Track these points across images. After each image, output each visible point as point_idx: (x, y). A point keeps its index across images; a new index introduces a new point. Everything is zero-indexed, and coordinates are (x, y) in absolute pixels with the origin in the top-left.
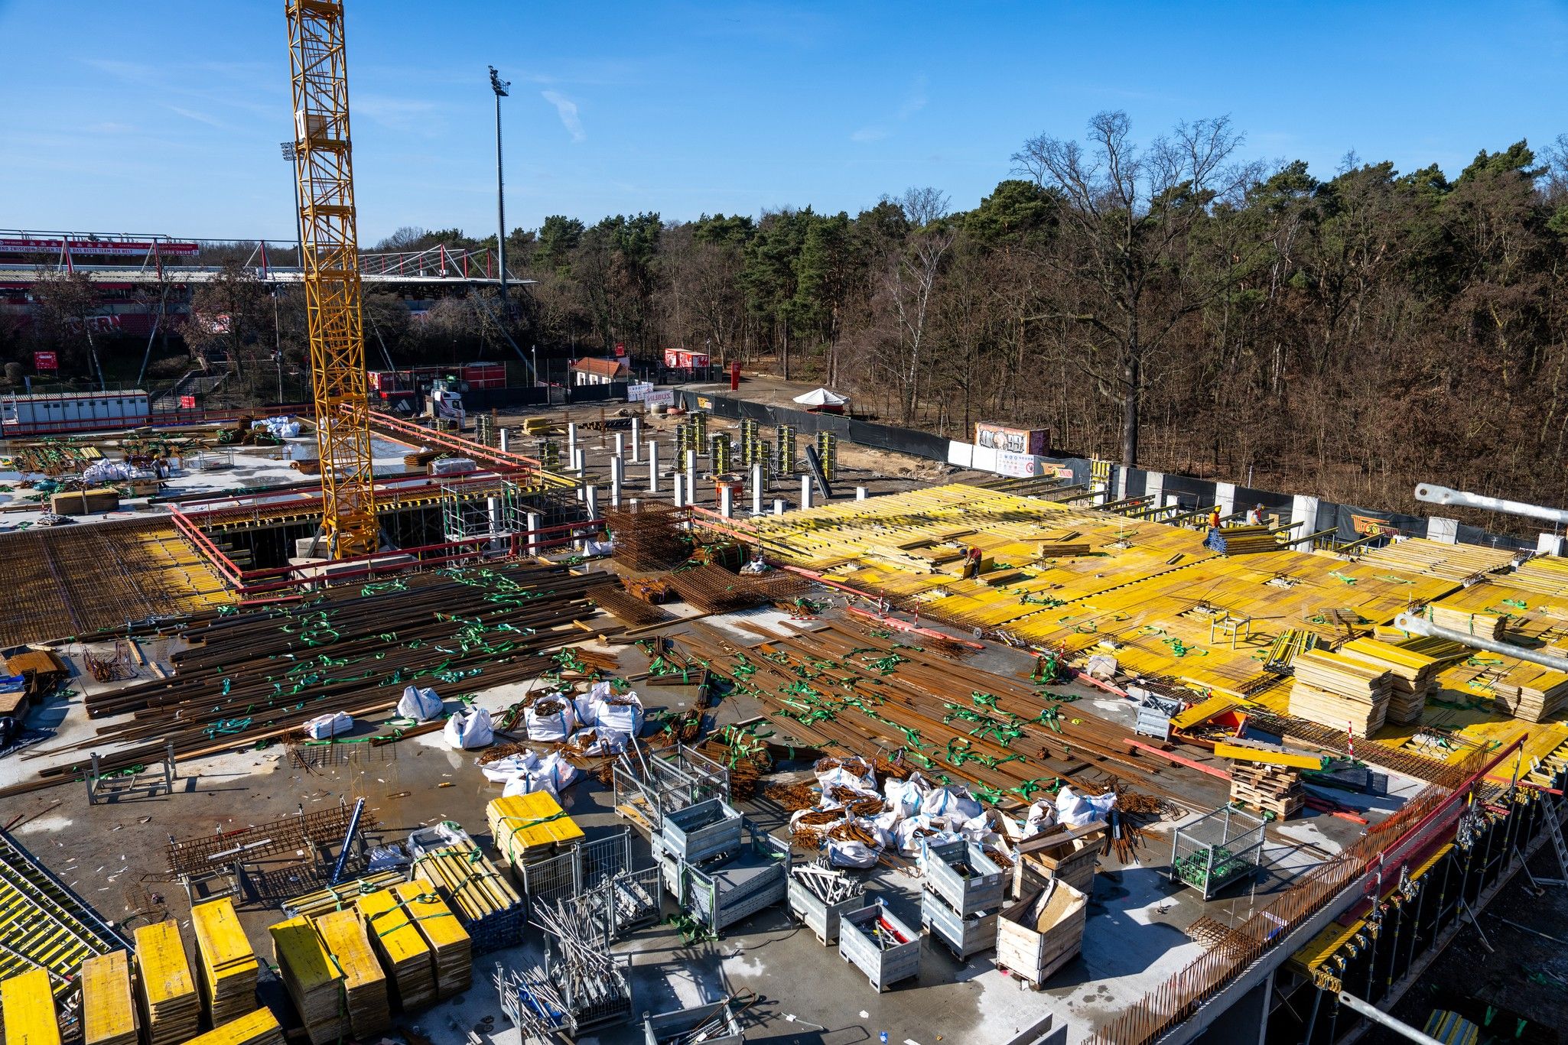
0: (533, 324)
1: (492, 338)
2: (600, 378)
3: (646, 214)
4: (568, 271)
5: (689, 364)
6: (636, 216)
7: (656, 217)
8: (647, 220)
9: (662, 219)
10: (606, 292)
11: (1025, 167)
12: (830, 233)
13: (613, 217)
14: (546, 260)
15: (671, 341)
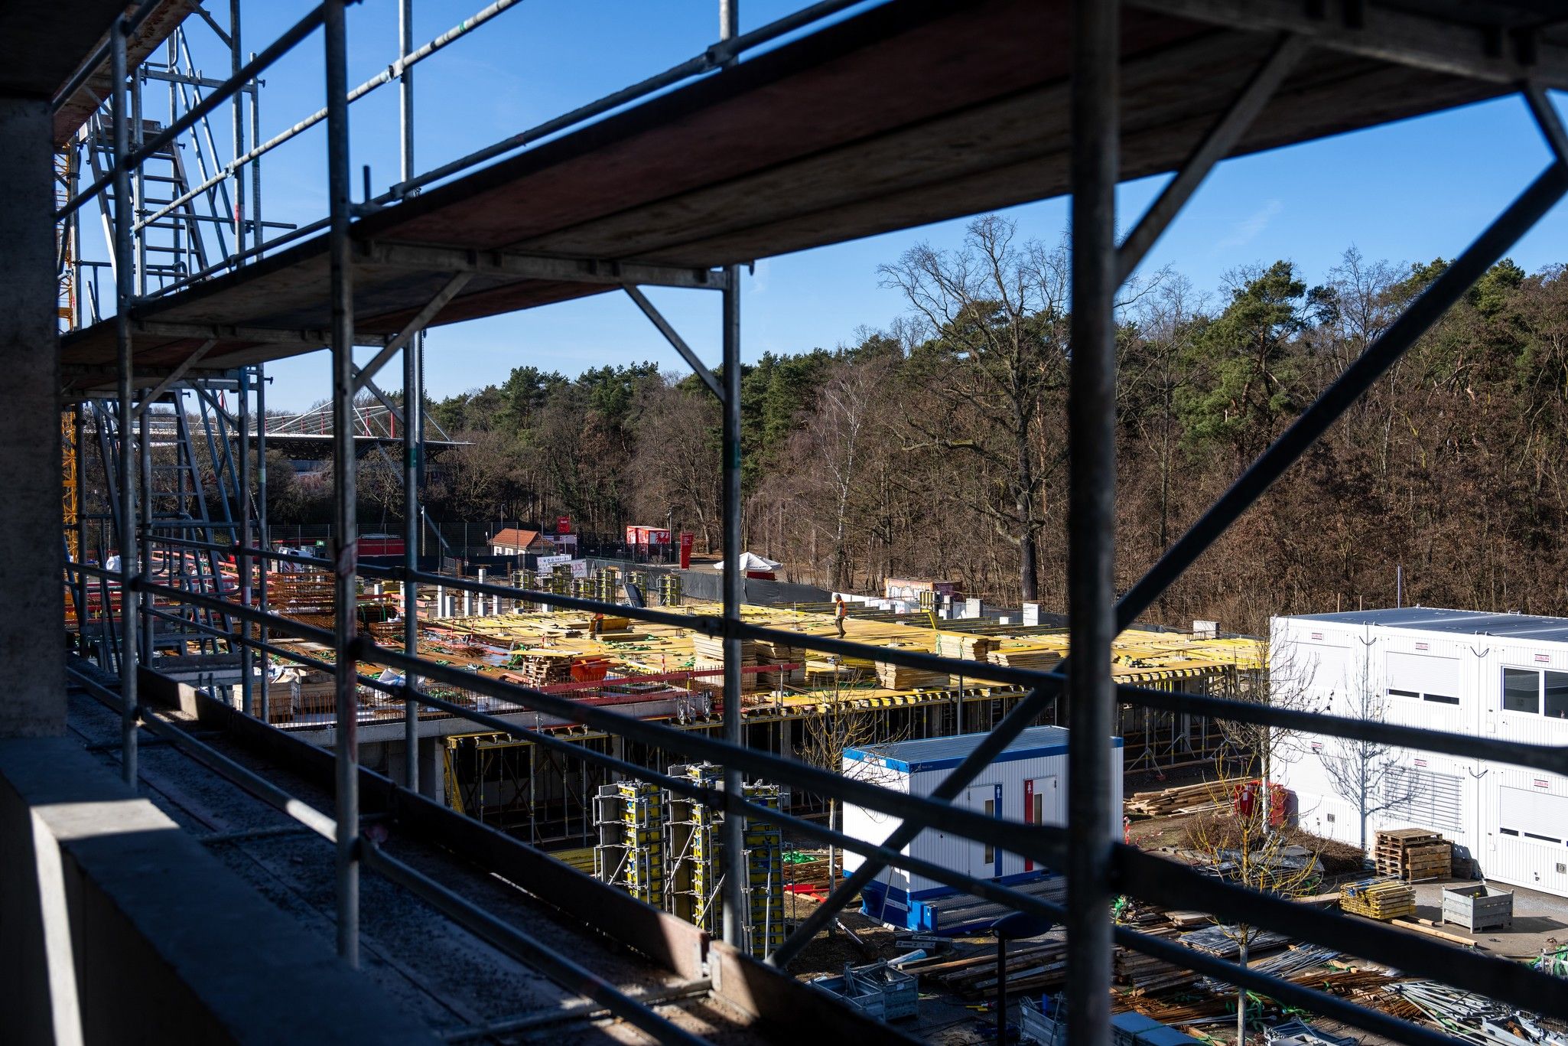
0: (452, 491)
1: (395, 504)
2: (504, 550)
3: (639, 364)
4: (532, 436)
5: (646, 541)
6: (627, 367)
7: (653, 369)
8: (641, 372)
9: (660, 371)
10: (577, 461)
11: (894, 278)
12: (797, 374)
13: (599, 369)
14: (506, 422)
15: (639, 518)
